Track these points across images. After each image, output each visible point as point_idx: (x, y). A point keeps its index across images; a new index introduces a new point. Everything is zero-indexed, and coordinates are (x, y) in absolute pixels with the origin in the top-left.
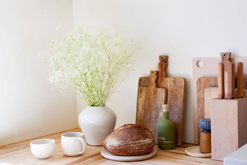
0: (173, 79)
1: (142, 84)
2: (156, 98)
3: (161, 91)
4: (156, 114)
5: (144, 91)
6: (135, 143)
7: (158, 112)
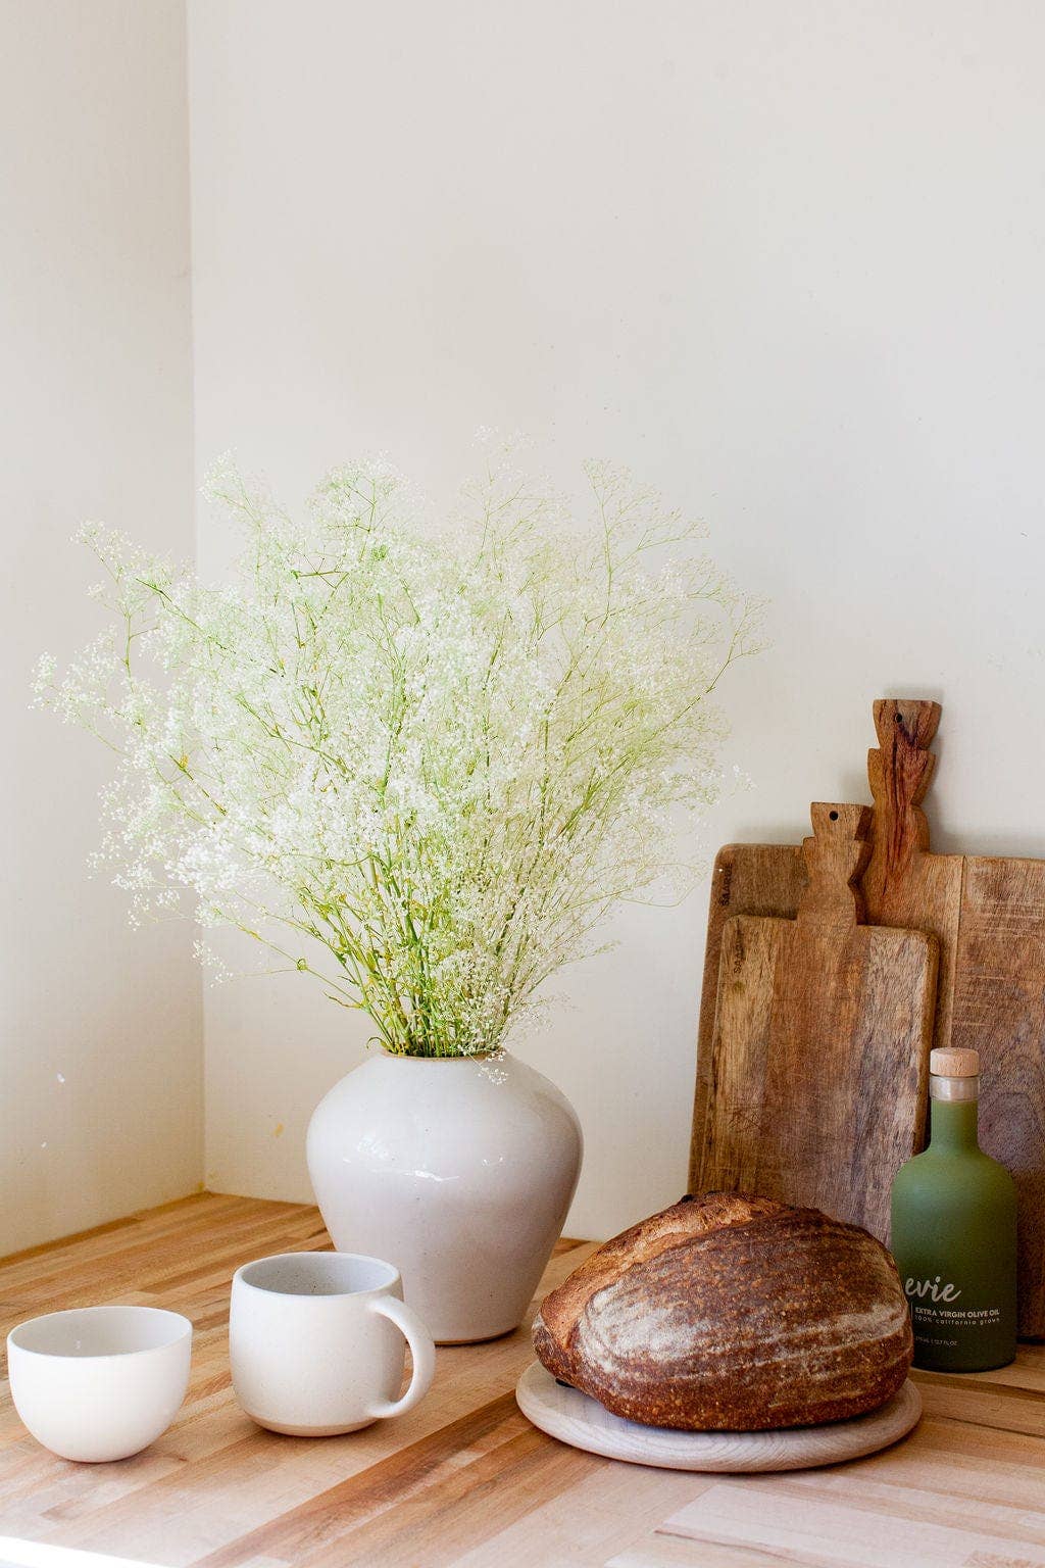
0: (988, 869)
1: (739, 894)
2: (863, 1000)
3: (896, 948)
4: (864, 1111)
5: (763, 946)
6: (809, 1341)
7: (879, 1095)
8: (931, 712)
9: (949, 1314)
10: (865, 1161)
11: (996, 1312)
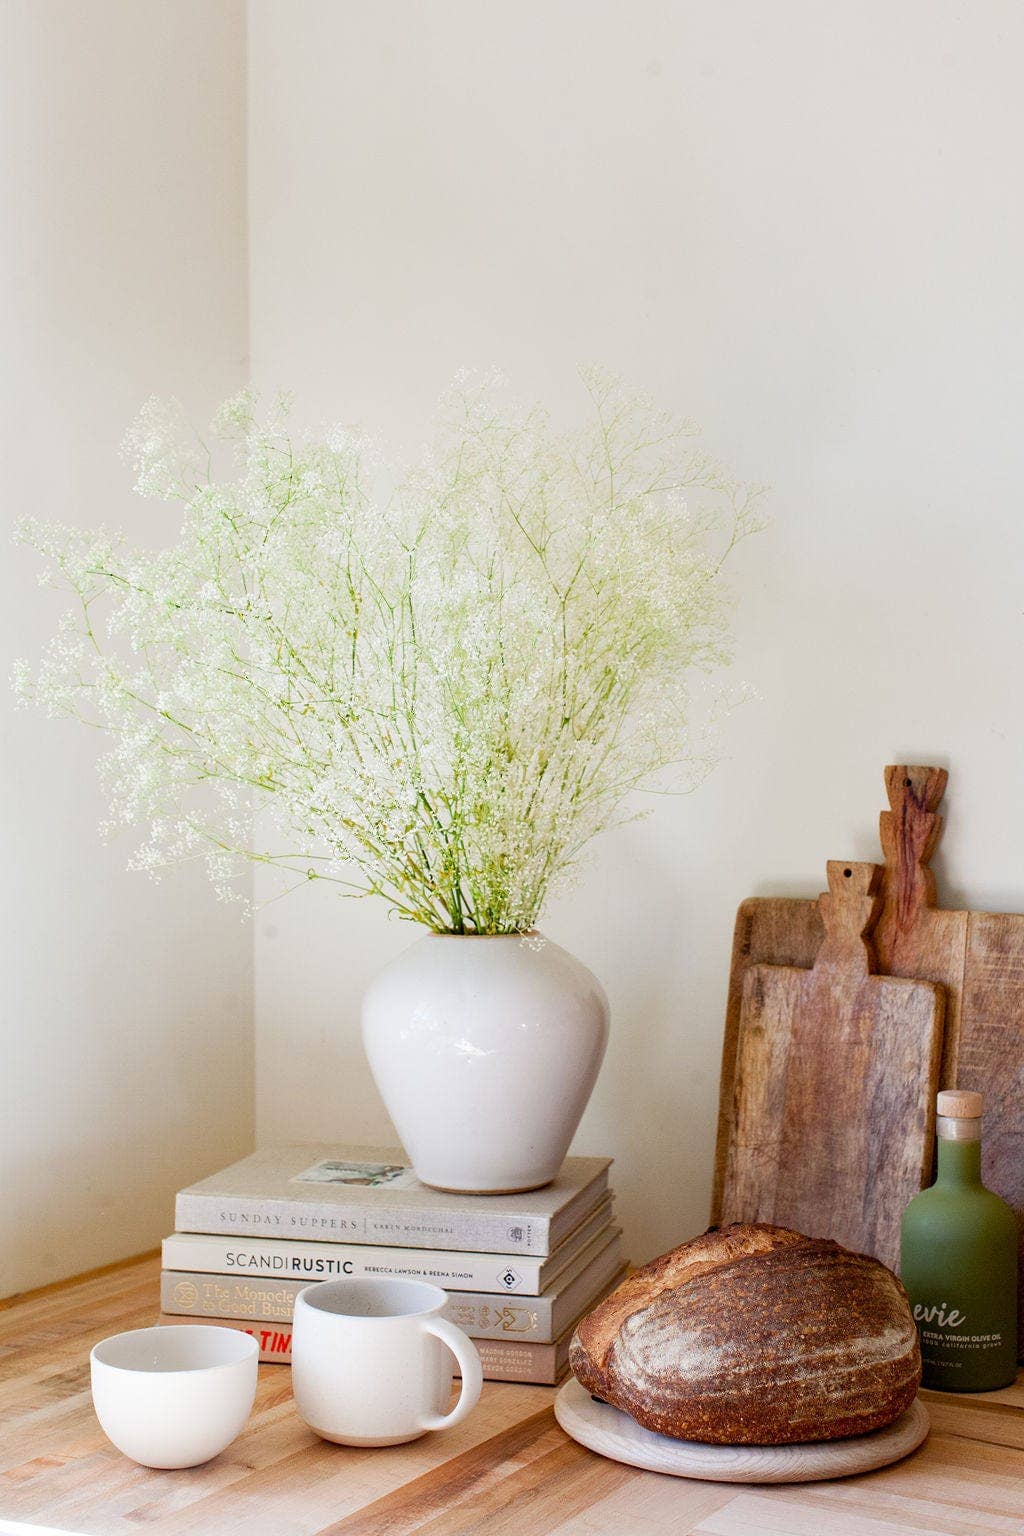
0: (990, 924)
1: (759, 946)
2: (876, 1046)
3: (906, 996)
4: (875, 1148)
5: (780, 992)
6: (826, 1363)
7: (889, 1133)
8: (939, 777)
9: (954, 1338)
10: (876, 1195)
11: (997, 1337)
